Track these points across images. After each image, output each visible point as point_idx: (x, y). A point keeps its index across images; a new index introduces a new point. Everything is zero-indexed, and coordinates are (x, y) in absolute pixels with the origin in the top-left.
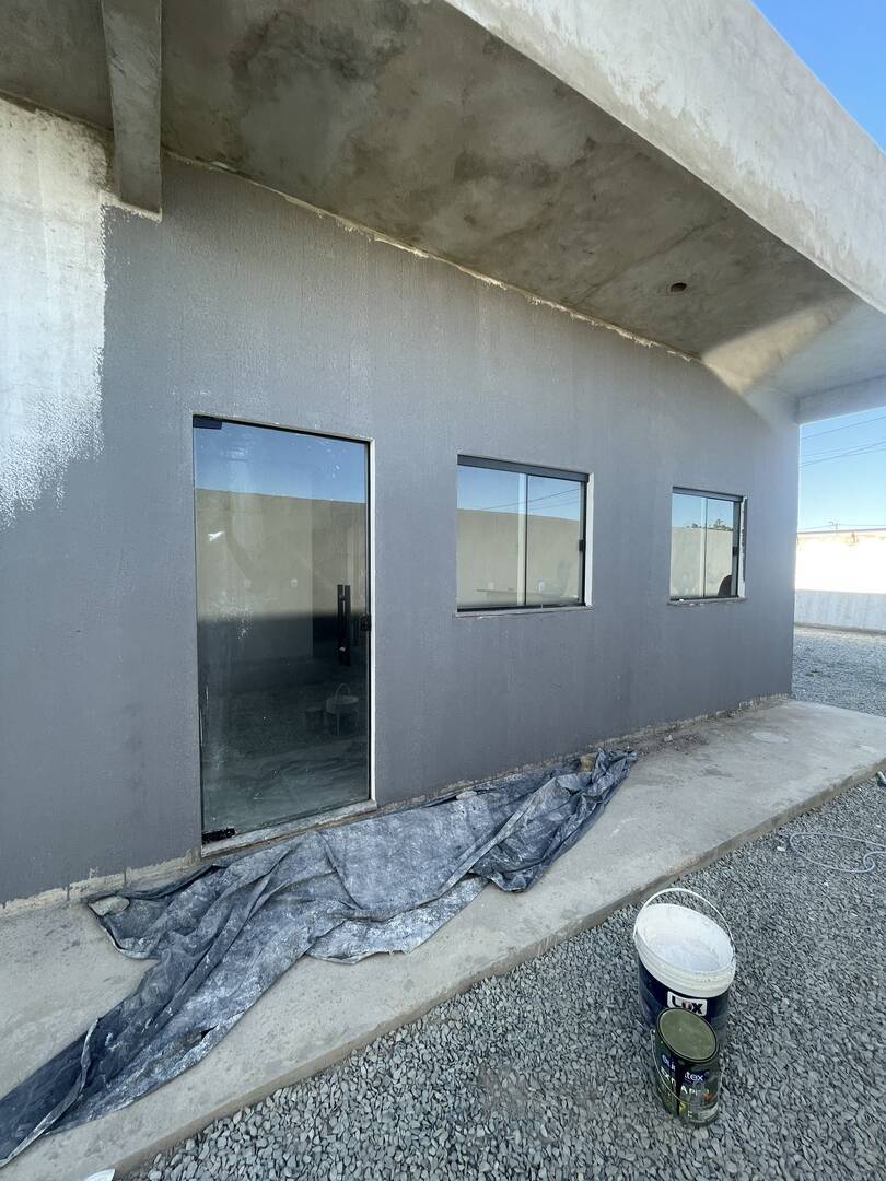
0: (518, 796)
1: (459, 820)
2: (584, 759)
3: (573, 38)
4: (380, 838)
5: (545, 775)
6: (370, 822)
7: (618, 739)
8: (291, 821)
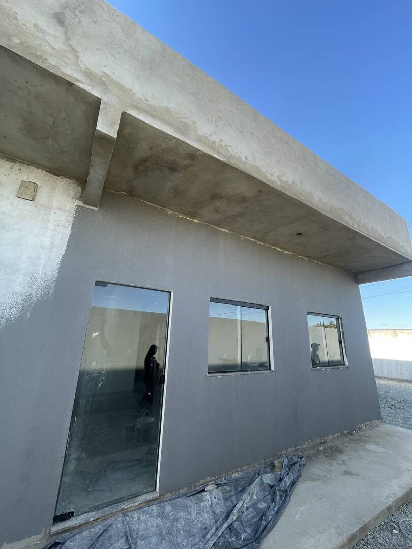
0: (240, 489)
1: (206, 506)
2: (276, 463)
3: (253, 162)
4: (159, 521)
5: (255, 474)
6: (154, 507)
7: (294, 449)
8: (107, 506)
